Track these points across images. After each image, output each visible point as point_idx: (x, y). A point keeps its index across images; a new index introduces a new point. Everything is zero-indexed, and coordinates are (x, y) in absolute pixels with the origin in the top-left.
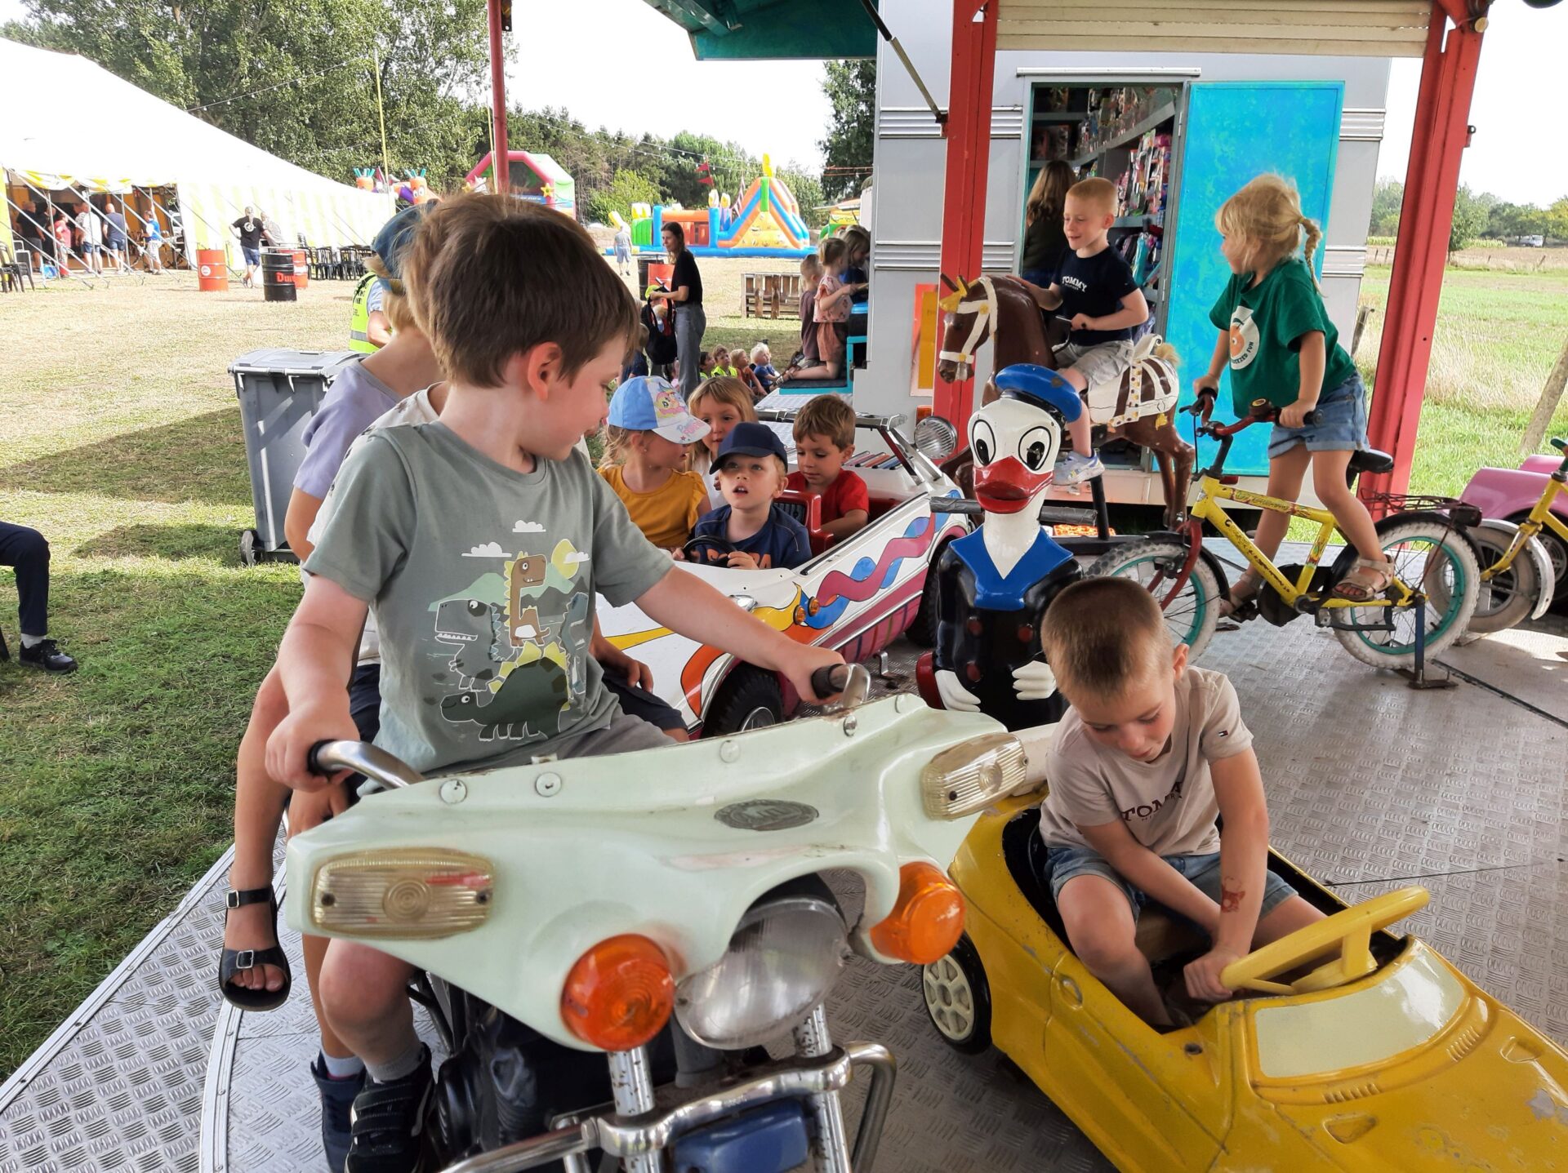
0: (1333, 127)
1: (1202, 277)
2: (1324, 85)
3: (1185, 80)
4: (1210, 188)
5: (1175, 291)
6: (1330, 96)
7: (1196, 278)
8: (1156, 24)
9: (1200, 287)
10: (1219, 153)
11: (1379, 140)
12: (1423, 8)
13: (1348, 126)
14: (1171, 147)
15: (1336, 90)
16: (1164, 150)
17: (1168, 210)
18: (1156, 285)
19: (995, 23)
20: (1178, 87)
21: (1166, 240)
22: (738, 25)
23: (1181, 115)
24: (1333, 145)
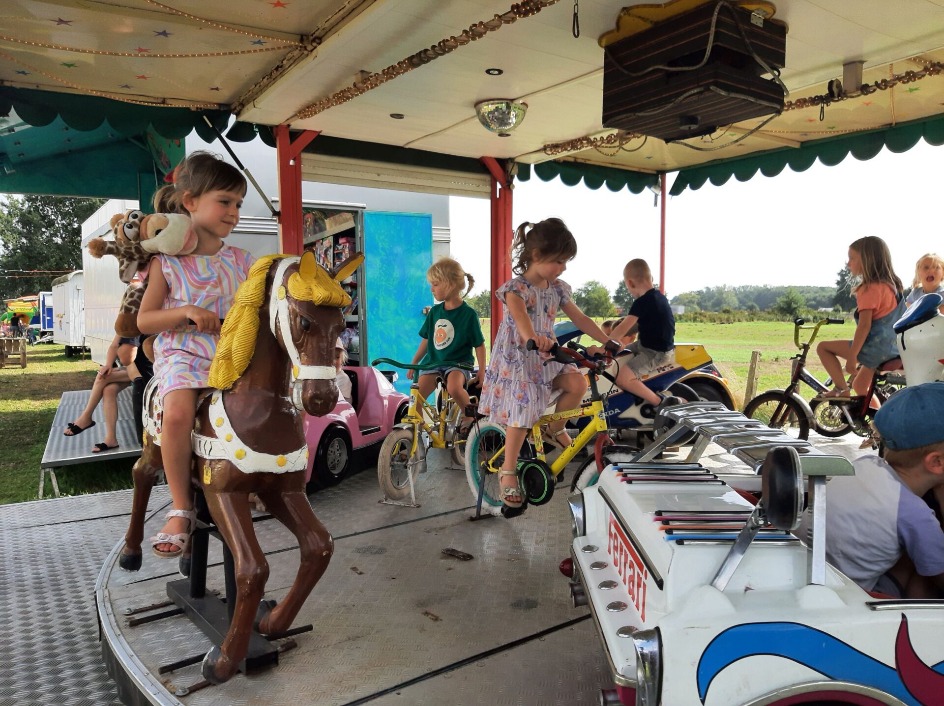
0: (431, 236)
1: (381, 308)
2: (424, 215)
3: (360, 210)
4: (379, 262)
5: (368, 315)
6: (426, 221)
7: (378, 308)
8: (378, 175)
9: (380, 312)
10: (380, 245)
11: (448, 242)
12: (488, 178)
13: (436, 235)
14: (354, 243)
15: (429, 218)
16: (348, 244)
17: (359, 274)
18: (355, 312)
19: (300, 167)
20: (355, 213)
21: (359, 289)
22: (13, 171)
23: (359, 226)
24: (431, 244)
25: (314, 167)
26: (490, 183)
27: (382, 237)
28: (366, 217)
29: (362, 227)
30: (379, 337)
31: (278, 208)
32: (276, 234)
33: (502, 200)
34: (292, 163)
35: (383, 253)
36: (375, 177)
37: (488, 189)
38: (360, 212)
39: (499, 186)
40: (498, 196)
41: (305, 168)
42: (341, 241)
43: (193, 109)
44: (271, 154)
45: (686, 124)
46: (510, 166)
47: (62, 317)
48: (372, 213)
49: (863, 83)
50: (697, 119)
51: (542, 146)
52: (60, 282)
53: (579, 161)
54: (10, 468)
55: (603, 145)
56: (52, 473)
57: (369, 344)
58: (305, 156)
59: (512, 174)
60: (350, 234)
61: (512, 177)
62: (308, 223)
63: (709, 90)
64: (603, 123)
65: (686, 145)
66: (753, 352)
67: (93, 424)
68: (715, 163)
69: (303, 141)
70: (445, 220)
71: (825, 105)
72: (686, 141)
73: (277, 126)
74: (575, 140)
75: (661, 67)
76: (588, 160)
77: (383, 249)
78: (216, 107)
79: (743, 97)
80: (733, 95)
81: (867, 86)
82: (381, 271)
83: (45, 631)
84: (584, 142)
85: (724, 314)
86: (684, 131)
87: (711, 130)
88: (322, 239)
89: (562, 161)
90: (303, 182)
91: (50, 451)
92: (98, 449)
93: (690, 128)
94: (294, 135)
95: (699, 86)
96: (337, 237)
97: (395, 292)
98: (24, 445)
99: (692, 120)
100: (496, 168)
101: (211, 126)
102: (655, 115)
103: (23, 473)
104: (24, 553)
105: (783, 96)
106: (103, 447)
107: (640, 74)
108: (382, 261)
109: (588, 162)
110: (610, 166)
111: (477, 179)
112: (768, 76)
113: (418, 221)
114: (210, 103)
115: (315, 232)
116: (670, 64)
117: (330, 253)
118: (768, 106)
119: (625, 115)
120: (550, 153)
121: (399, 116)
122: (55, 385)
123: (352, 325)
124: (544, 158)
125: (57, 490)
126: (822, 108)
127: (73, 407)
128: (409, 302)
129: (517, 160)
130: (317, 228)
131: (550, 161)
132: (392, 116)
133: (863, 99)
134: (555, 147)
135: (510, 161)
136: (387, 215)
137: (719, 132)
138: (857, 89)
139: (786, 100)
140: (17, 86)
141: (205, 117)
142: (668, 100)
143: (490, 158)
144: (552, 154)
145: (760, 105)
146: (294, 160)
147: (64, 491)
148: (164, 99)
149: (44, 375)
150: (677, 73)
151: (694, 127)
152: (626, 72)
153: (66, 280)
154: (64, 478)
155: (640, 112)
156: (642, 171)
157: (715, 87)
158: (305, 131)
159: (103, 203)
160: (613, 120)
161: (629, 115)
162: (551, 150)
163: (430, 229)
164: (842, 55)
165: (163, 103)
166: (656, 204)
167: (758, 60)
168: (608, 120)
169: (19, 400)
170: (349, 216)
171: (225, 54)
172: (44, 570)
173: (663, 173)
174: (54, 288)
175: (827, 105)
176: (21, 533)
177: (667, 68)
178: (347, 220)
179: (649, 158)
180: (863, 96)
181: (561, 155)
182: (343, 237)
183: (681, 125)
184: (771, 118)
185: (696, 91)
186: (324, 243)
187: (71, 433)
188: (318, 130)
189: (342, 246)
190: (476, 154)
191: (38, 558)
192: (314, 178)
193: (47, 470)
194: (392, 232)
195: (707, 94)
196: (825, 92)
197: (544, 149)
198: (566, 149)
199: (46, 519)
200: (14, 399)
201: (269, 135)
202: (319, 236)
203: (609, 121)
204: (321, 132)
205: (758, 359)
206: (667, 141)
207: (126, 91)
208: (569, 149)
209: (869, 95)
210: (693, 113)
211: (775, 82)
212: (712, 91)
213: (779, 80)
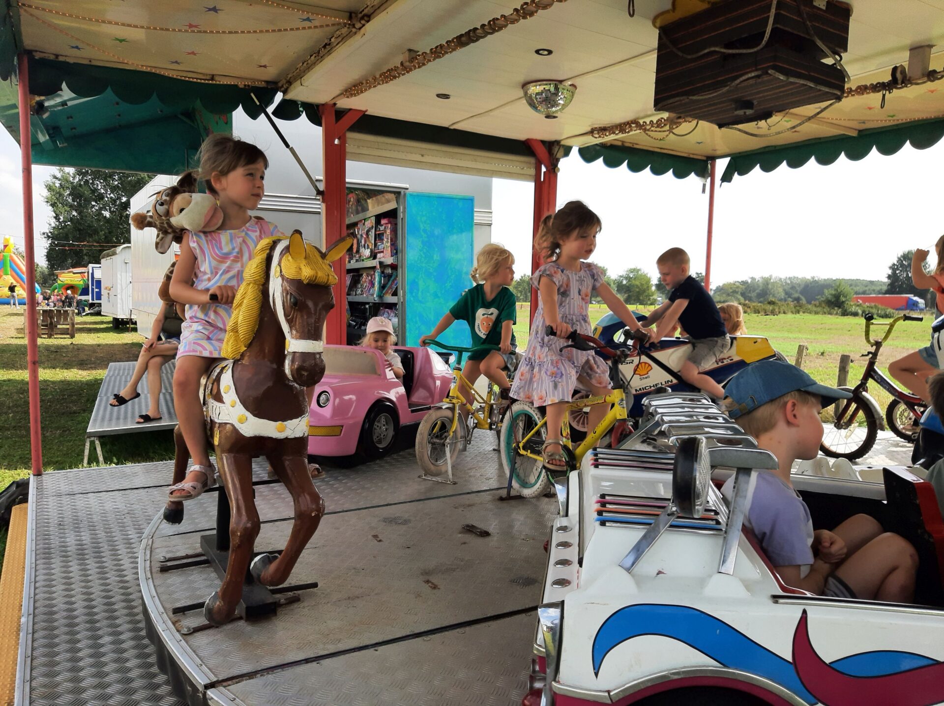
0: (472, 218)
1: (421, 290)
2: (467, 197)
3: (402, 191)
4: (420, 244)
5: (408, 296)
6: (470, 202)
7: (418, 290)
8: (422, 156)
9: (420, 293)
10: (422, 226)
11: (490, 225)
12: (532, 160)
13: (478, 218)
14: (396, 224)
15: (471, 200)
16: (389, 225)
17: (400, 255)
18: (395, 294)
19: (345, 146)
20: (398, 193)
21: (400, 270)
22: (66, 144)
23: (401, 208)
24: (472, 227)
25: (358, 147)
26: (534, 166)
27: (424, 219)
28: (408, 198)
29: (404, 208)
30: (418, 318)
31: (322, 187)
32: (319, 213)
33: (546, 185)
34: (336, 142)
35: (424, 235)
36: (419, 158)
37: (532, 171)
38: (402, 193)
39: (544, 169)
40: (542, 180)
41: (349, 148)
42: (383, 221)
43: (242, 86)
44: (317, 132)
45: (741, 108)
46: (556, 149)
47: (110, 290)
48: (415, 193)
49: (931, 69)
50: (753, 104)
51: (589, 129)
52: (108, 255)
53: (627, 145)
54: (57, 435)
55: (652, 129)
56: (97, 442)
57: (407, 326)
58: (350, 135)
59: (558, 156)
60: (392, 215)
61: (558, 160)
62: (351, 203)
63: (767, 73)
64: (655, 105)
65: (739, 130)
66: (800, 346)
67: (138, 395)
68: (767, 149)
69: (348, 121)
70: (487, 203)
71: (887, 92)
72: (740, 126)
73: (323, 105)
74: (624, 124)
75: (717, 49)
76: (637, 144)
77: (425, 231)
78: (263, 85)
79: (802, 82)
80: (792, 80)
81: (934, 72)
82: (422, 253)
83: (86, 597)
84: (633, 125)
85: (769, 306)
86: (737, 116)
87: (766, 115)
88: (365, 220)
89: (609, 144)
90: (347, 162)
91: (95, 420)
92: (142, 420)
93: (745, 113)
94: (340, 114)
95: (756, 70)
96: (379, 218)
97: (435, 274)
98: (71, 413)
99: (748, 105)
100: (542, 151)
101: (258, 104)
102: (710, 98)
103: (69, 441)
104: (68, 520)
105: (844, 82)
106: (146, 418)
107: (694, 56)
108: (423, 242)
109: (636, 146)
110: (659, 150)
111: (521, 162)
112: (829, 61)
113: (461, 204)
114: (258, 81)
115: (358, 213)
116: (727, 46)
117: (372, 234)
118: (827, 92)
119: (678, 99)
120: (597, 136)
121: (446, 96)
122: (102, 355)
123: (392, 306)
124: (591, 141)
125: (101, 459)
126: (884, 96)
127: (118, 378)
128: (448, 285)
129: (562, 143)
130: (360, 208)
131: (597, 145)
132: (438, 96)
133: (930, 85)
134: (603, 130)
135: (556, 144)
136: (429, 197)
137: (775, 118)
138: (923, 75)
139: (847, 86)
140: (71, 61)
141: (252, 95)
142: (723, 84)
143: (536, 140)
144: (600, 137)
145: (820, 90)
146: (339, 139)
147: (108, 460)
148: (213, 75)
149: (92, 346)
150: (733, 55)
151: (749, 112)
152: (680, 54)
153: (114, 254)
154: (108, 447)
155: (694, 95)
156: (692, 156)
157: (773, 71)
158: (350, 109)
159: (151, 178)
160: (665, 103)
161: (682, 98)
162: (598, 133)
163: (472, 211)
164: (909, 40)
165: (212, 79)
166: (704, 191)
167: (819, 43)
168: (660, 103)
169: (67, 369)
170: (392, 196)
171: (273, 31)
172: (86, 537)
173: (713, 159)
174: (103, 261)
175: (890, 93)
176: (66, 500)
177: (723, 50)
178: (388, 201)
179: (699, 143)
180: (929, 83)
181: (609, 138)
182: (384, 218)
183: (736, 109)
184: (831, 105)
185: (753, 74)
186: (366, 223)
187: (117, 403)
188: (363, 109)
189: (383, 227)
190: (522, 137)
191: (81, 525)
192: (359, 157)
193: (92, 439)
194: (434, 214)
195: (765, 78)
196: (887, 78)
197: (592, 132)
198: (614, 133)
199: (89, 487)
200: (62, 368)
201: (315, 113)
202: (361, 216)
203: (660, 105)
204: (366, 111)
205: (804, 354)
206: (720, 126)
207: (175, 66)
208: (617, 132)
209: (937, 81)
210: (749, 98)
211: (836, 68)
212: (771, 75)
213: (841, 65)
